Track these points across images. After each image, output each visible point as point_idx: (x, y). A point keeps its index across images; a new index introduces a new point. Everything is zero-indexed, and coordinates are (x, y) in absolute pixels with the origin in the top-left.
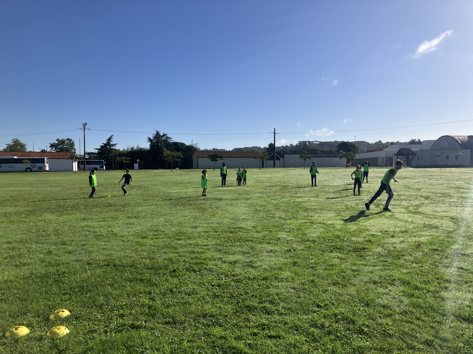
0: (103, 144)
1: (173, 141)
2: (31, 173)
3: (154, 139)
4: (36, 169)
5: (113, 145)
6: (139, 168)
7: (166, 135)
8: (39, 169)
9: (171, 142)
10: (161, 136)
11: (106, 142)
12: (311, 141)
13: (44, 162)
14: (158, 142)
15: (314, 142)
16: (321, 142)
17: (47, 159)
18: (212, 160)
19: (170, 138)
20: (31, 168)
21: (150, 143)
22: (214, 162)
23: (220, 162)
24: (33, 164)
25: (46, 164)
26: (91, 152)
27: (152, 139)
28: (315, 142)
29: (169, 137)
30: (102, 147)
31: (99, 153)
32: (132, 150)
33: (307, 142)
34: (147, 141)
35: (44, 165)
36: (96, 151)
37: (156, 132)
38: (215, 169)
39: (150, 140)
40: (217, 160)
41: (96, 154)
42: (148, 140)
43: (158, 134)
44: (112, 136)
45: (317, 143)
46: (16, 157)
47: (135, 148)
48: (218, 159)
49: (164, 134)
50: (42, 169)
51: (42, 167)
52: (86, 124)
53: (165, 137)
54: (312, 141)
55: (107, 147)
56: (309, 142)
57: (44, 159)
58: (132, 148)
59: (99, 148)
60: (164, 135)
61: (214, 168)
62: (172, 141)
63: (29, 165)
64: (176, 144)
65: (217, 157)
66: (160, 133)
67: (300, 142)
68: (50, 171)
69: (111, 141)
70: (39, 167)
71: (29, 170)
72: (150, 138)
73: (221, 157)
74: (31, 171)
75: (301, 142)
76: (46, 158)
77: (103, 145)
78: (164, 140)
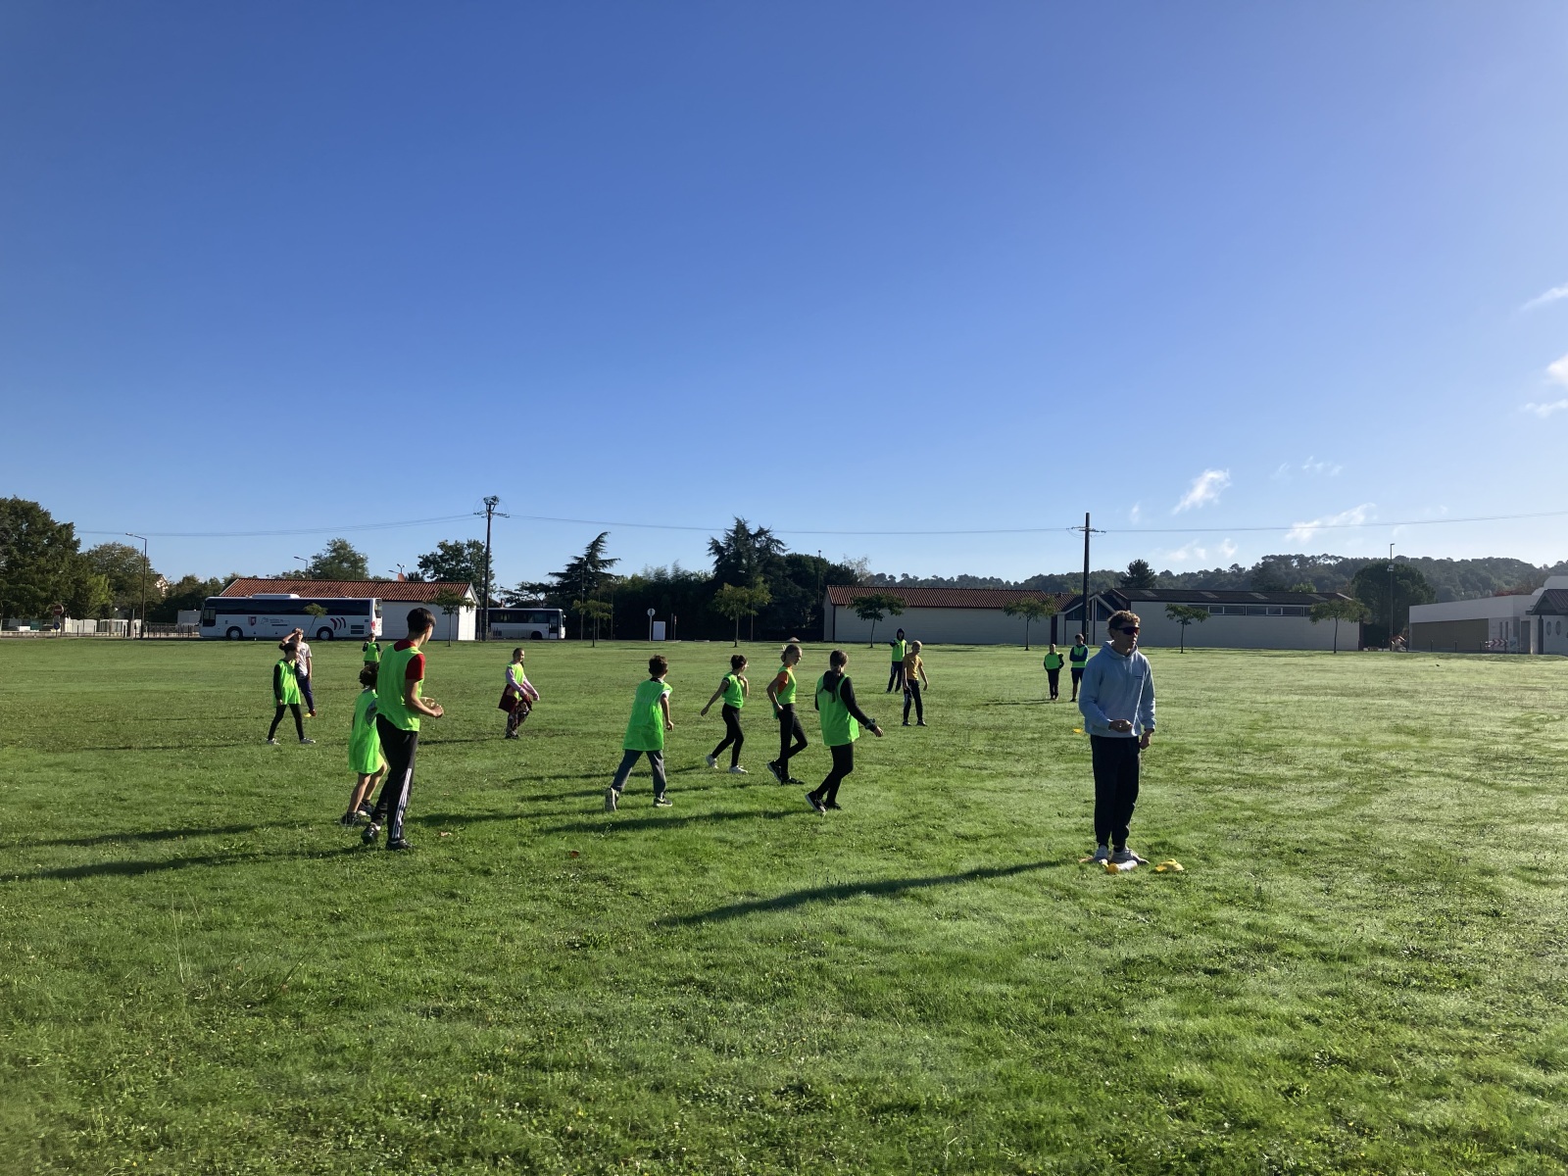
0: (576, 558)
1: (786, 553)
2: (331, 643)
3: (729, 545)
4: (346, 632)
5: (605, 563)
6: (668, 637)
7: (768, 531)
8: (352, 632)
9: (782, 554)
10: (750, 535)
11: (585, 553)
12: (1308, 555)
13: (368, 613)
14: (738, 555)
15: (1319, 557)
16: (1345, 560)
17: (378, 602)
18: (865, 616)
19: (779, 542)
20: (332, 628)
21: (717, 557)
22: (870, 621)
23: (889, 621)
24: (339, 617)
25: (374, 618)
26: (540, 584)
27: (721, 544)
28: (1321, 561)
29: (775, 538)
30: (572, 567)
31: (561, 587)
32: (659, 579)
33: (1296, 557)
34: (708, 552)
35: (366, 621)
36: (555, 580)
37: (735, 523)
38: (874, 646)
39: (716, 548)
40: (879, 617)
41: (554, 589)
42: (710, 549)
43: (741, 528)
44: (605, 534)
45: (1332, 563)
46: (294, 596)
47: (670, 573)
48: (885, 612)
49: (761, 529)
50: (362, 632)
51: (362, 627)
52: (495, 499)
53: (763, 538)
54: (1313, 557)
55: (586, 569)
56: (1301, 558)
57: (368, 603)
58: (660, 575)
59: (563, 570)
60: (761, 532)
61: (870, 641)
62: (784, 551)
63: (325, 620)
64: (796, 561)
65: (882, 606)
66: (748, 526)
67: (1267, 556)
68: (384, 638)
69: (599, 550)
70: (353, 627)
71: (325, 634)
72: (717, 542)
73: (893, 607)
74: (331, 638)
75: (1272, 557)
76: (374, 599)
77: (576, 562)
78: (759, 550)
